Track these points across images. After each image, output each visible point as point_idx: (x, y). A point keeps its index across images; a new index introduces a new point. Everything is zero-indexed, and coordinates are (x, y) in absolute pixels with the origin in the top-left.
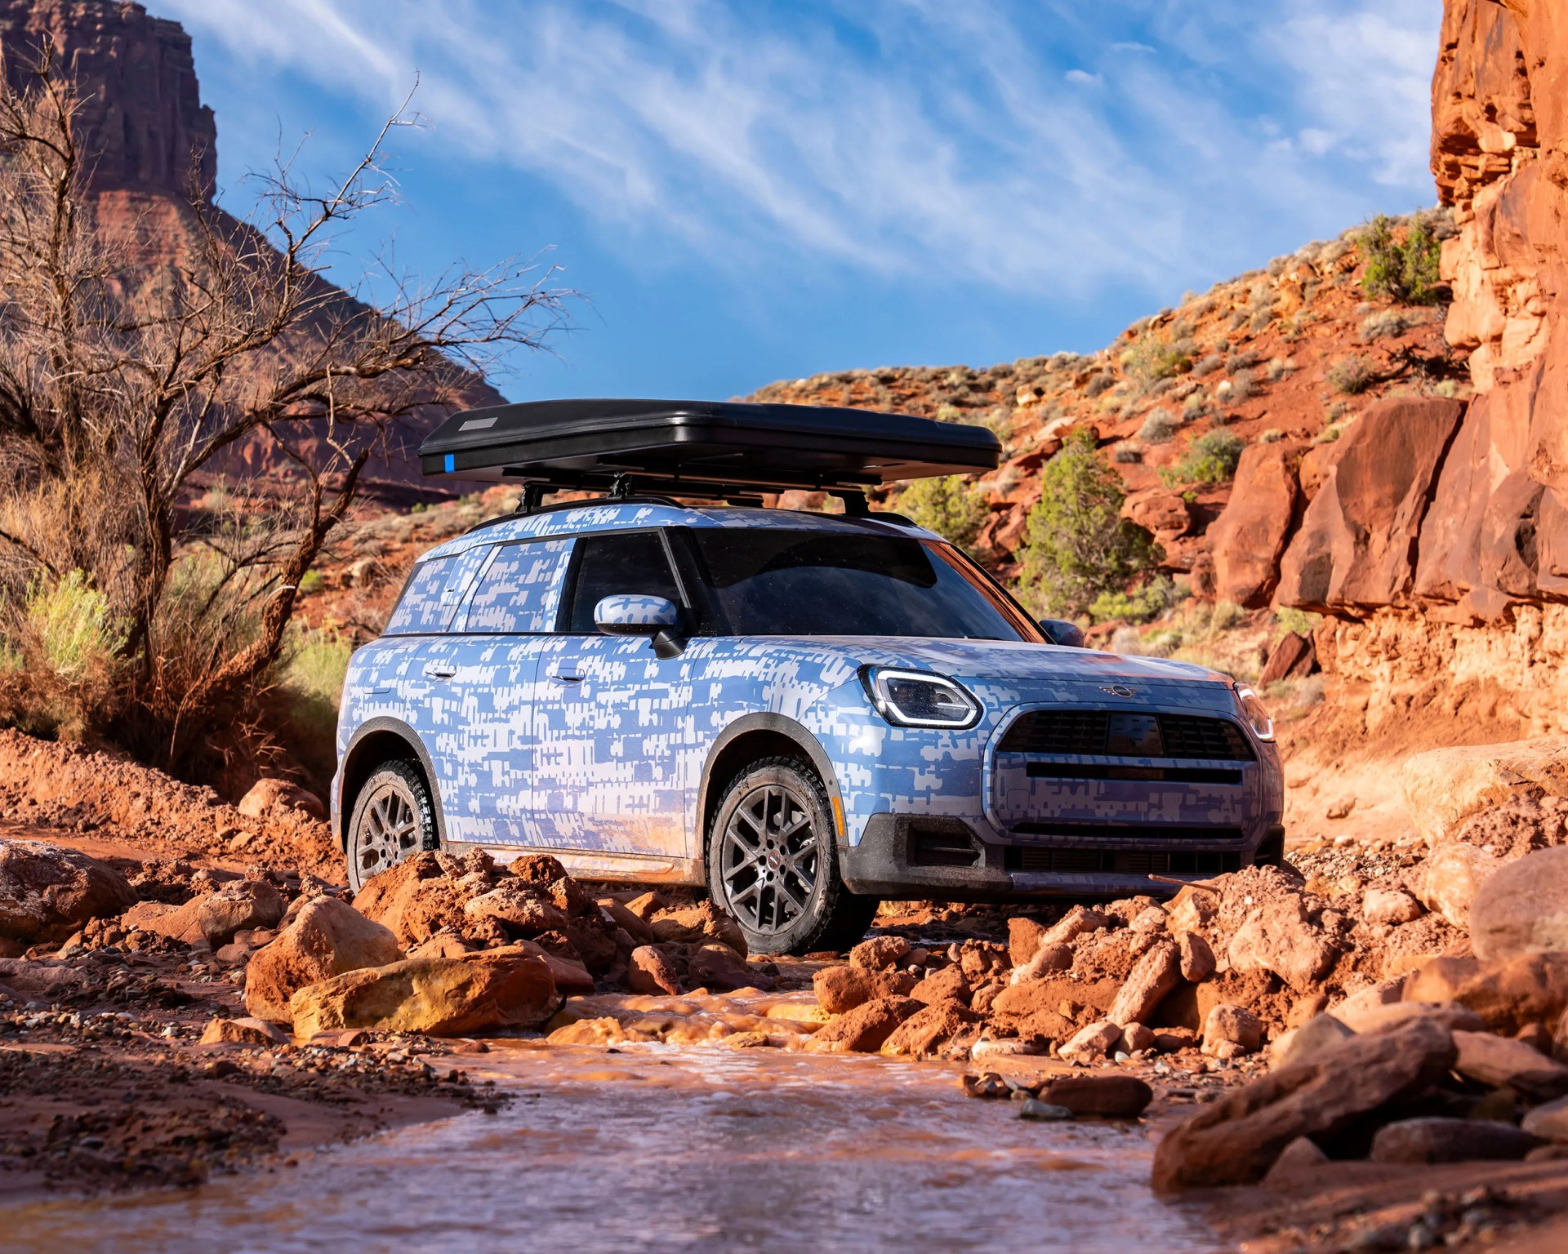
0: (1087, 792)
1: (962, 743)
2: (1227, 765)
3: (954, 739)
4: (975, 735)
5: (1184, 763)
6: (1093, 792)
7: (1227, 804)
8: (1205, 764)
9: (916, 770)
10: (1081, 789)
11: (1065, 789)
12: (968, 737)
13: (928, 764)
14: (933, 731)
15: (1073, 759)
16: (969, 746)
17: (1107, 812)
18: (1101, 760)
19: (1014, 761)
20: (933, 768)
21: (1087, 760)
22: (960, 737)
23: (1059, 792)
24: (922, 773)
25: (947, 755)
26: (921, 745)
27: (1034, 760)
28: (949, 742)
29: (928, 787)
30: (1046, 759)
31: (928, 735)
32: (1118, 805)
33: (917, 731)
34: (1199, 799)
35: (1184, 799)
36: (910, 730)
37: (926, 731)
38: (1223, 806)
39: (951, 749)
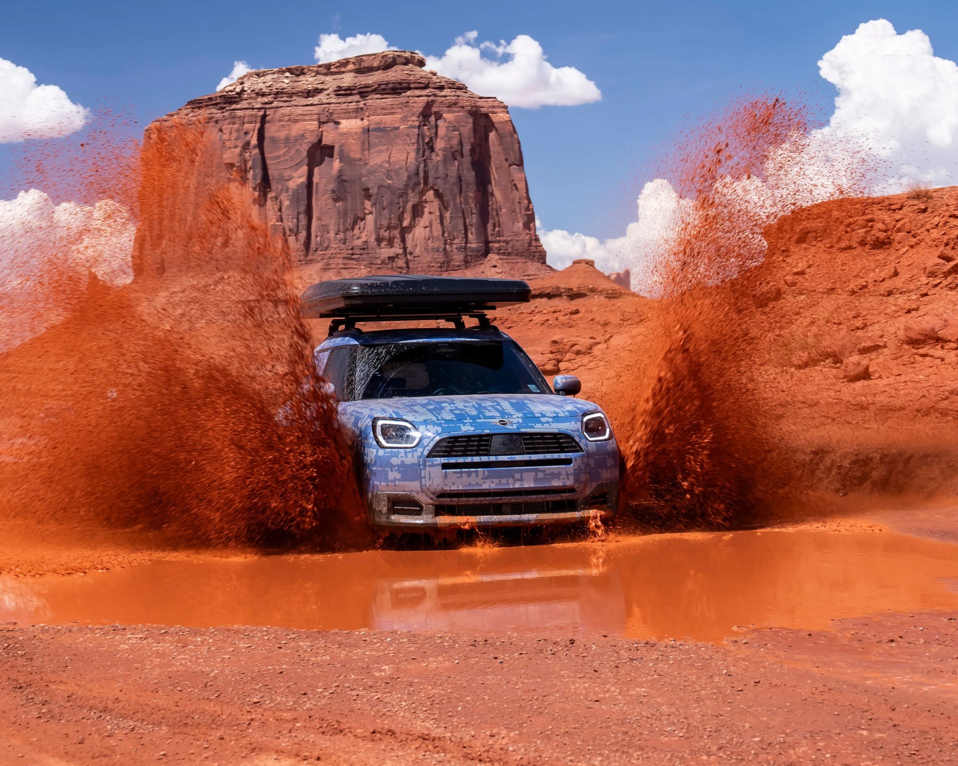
0: (477, 476)
1: (410, 455)
2: (563, 456)
3: (406, 453)
4: (416, 451)
5: (534, 457)
6: (481, 475)
7: (564, 476)
8: (549, 456)
9: (389, 470)
10: (474, 475)
11: (465, 475)
12: (412, 452)
13: (395, 466)
14: (397, 450)
15: (469, 459)
16: (413, 457)
17: (489, 485)
18: (485, 459)
19: (435, 463)
20: (396, 468)
21: (476, 459)
22: (409, 452)
23: (461, 477)
24: (392, 471)
25: (402, 462)
26: (391, 457)
27: (446, 461)
28: (404, 455)
29: (395, 478)
30: (452, 460)
31: (395, 452)
32: (496, 481)
33: (390, 450)
34: (545, 475)
35: (536, 475)
36: (387, 450)
37: (394, 450)
38: (562, 477)
39: (404, 459)
